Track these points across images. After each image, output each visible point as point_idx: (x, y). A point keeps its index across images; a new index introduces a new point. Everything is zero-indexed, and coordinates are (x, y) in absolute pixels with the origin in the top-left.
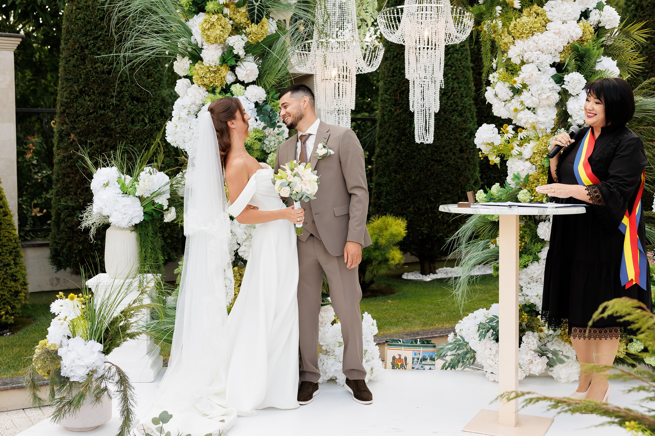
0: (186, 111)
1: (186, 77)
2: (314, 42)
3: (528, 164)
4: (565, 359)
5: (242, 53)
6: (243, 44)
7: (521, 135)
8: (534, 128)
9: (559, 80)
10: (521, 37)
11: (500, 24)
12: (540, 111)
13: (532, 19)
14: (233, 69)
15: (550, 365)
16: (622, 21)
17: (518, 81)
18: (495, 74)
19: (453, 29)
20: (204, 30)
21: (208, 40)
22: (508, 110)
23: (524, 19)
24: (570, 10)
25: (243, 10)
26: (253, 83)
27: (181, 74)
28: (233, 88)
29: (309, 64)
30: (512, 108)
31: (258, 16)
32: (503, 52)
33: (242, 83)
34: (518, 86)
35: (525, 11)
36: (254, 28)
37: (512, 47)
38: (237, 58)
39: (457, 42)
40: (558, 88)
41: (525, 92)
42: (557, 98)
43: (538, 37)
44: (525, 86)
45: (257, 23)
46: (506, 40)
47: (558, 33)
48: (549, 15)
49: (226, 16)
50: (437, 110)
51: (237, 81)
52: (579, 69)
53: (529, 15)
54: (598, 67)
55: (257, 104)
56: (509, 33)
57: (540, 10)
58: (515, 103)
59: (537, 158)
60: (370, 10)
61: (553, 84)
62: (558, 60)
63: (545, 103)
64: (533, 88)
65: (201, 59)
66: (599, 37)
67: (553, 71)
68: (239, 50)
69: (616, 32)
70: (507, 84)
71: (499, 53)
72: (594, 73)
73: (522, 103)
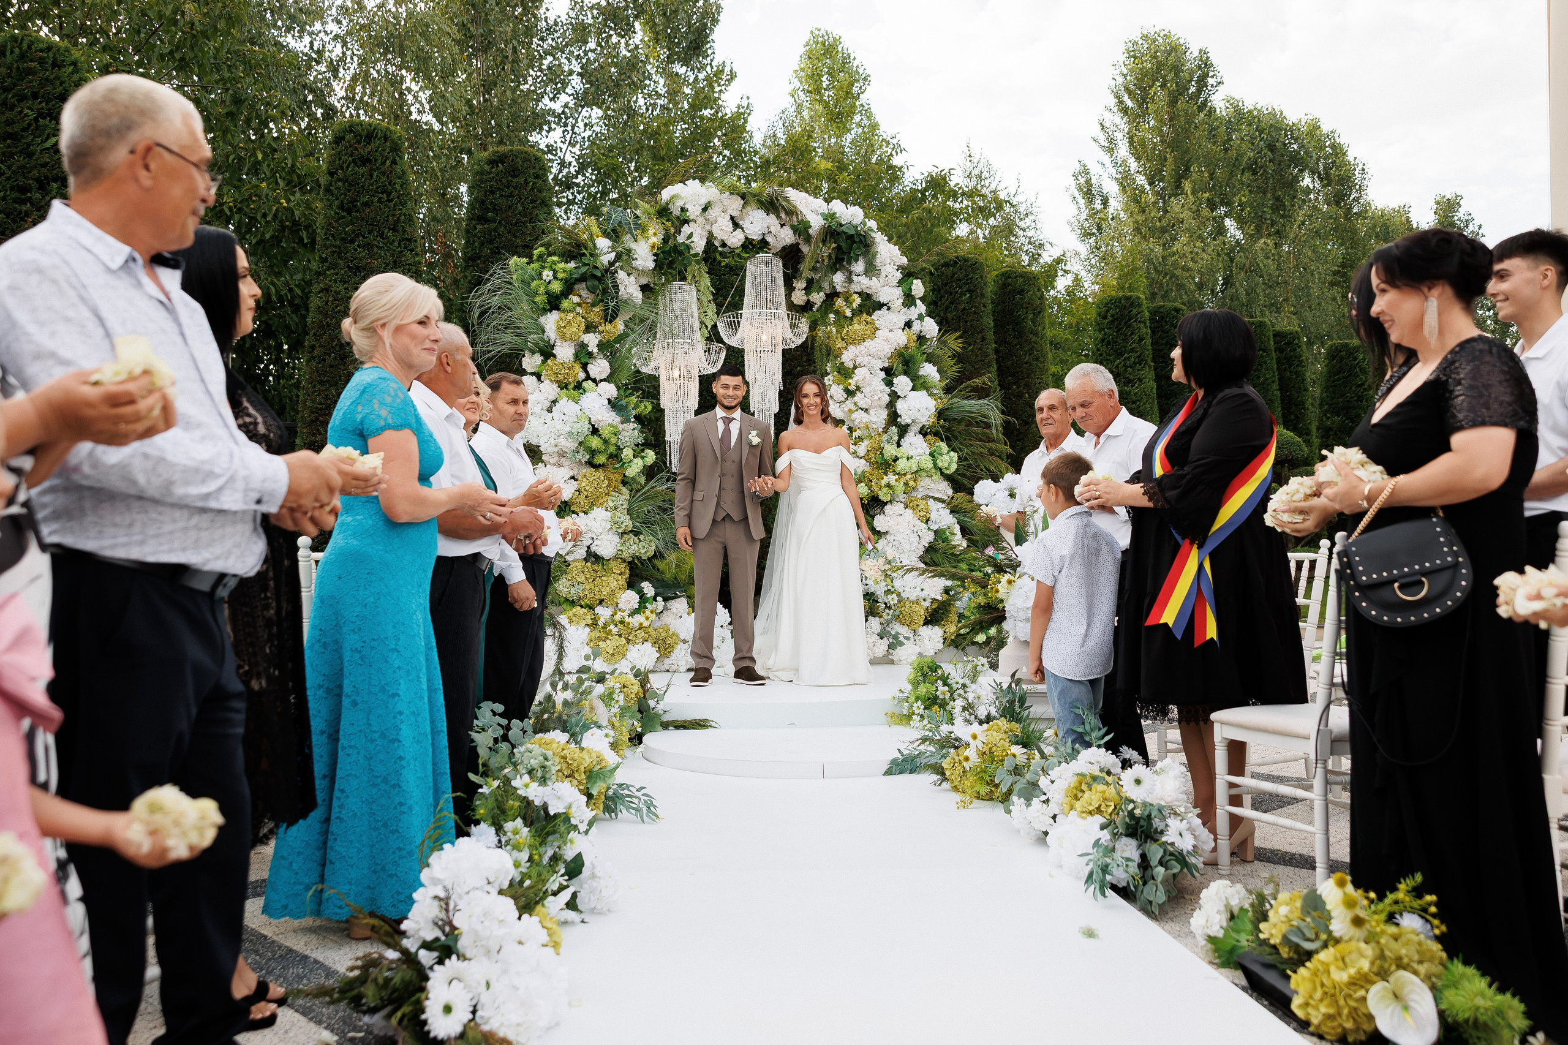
0: (540, 406)
1: (532, 374)
2: (658, 345)
3: (863, 461)
4: (905, 641)
5: (595, 350)
6: (596, 342)
7: (855, 434)
8: (867, 427)
9: (889, 384)
10: (853, 343)
11: (834, 330)
12: (872, 412)
13: (862, 327)
14: (584, 367)
15: (891, 647)
16: (940, 330)
17: (852, 384)
18: (830, 377)
19: (789, 334)
20: (559, 328)
21: (563, 337)
22: (843, 411)
23: (856, 327)
24: (895, 320)
25: (597, 309)
26: (605, 380)
27: (529, 370)
28: (585, 384)
29: (652, 365)
30: (846, 409)
31: (612, 316)
32: (836, 357)
33: (594, 380)
34: (852, 387)
35: (855, 320)
36: (609, 327)
37: (845, 352)
38: (590, 355)
39: (793, 346)
40: (888, 390)
41: (858, 394)
42: (887, 399)
43: (868, 343)
44: (858, 388)
45: (611, 322)
46: (839, 346)
47: (887, 340)
48: (877, 324)
49: (578, 314)
50: (777, 410)
51: (588, 378)
52: (905, 373)
53: (860, 323)
54: (921, 373)
55: (609, 400)
56: (843, 339)
57: (869, 319)
58: (849, 404)
59: (872, 455)
60: (710, 313)
61: (883, 387)
62: (886, 365)
63: (877, 404)
64: (866, 390)
65: (554, 356)
66: (921, 345)
67: (883, 374)
68: (593, 348)
69: (935, 342)
70: (841, 387)
71: (831, 357)
72: (919, 377)
73: (855, 404)
